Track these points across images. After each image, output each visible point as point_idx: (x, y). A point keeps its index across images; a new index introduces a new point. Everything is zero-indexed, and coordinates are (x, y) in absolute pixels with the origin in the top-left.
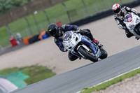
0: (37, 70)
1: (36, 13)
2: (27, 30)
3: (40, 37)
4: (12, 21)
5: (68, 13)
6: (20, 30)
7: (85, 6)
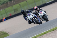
0: (2, 33)
1: (1, 10)
5: (14, 10)
7: (21, 7)
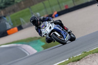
2: (44, 11)
3: (53, 16)
4: (33, 5)
6: (39, 11)
